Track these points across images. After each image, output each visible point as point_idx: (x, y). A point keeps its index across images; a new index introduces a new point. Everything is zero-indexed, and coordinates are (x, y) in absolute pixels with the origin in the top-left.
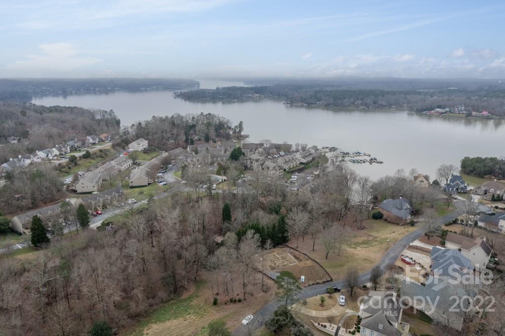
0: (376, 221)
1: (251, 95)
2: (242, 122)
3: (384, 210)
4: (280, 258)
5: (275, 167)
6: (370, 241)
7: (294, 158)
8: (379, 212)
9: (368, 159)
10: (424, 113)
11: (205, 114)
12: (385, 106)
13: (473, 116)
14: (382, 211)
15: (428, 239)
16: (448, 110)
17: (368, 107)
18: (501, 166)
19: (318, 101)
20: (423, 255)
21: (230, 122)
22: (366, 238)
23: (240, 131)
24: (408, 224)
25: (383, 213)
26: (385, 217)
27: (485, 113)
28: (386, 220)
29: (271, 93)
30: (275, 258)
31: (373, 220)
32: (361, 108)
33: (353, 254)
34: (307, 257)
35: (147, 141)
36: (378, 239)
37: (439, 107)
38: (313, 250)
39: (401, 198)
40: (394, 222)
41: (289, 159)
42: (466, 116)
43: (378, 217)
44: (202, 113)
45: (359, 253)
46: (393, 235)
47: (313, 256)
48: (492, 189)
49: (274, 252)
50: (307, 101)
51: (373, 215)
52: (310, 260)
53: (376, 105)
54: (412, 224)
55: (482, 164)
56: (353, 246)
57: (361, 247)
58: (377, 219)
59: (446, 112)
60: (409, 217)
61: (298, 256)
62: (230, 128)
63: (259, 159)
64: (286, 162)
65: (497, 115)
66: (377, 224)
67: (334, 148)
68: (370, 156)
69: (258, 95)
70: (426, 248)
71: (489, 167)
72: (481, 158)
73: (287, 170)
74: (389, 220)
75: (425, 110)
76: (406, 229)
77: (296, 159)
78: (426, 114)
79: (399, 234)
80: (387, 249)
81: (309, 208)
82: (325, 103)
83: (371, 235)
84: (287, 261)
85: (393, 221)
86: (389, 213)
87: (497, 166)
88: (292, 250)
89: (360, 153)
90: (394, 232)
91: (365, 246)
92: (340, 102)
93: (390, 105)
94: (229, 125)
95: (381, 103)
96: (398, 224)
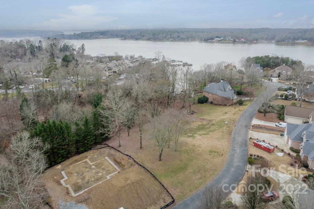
0: (202, 105)
1: (97, 36)
2: (83, 44)
3: (209, 93)
4: (93, 167)
6: (205, 125)
7: (123, 63)
8: (204, 96)
9: (182, 64)
10: (209, 41)
12: (185, 39)
13: (237, 42)
14: (206, 95)
15: (265, 115)
16: (223, 39)
17: (175, 40)
18: (274, 61)
19: (143, 37)
20: (273, 135)
21: (75, 45)
22: (200, 123)
23: (83, 52)
24: (236, 104)
25: (208, 97)
26: (210, 100)
27: (243, 40)
28: (212, 103)
29: (112, 35)
30: (86, 168)
31: (200, 105)
32: (171, 40)
33: (194, 145)
34: (131, 161)
36: (214, 122)
37: (217, 37)
38: (141, 148)
39: (222, 81)
40: (221, 103)
41: (119, 63)
42: (233, 42)
43: (203, 101)
45: (201, 143)
46: (227, 116)
47: (140, 157)
48: (284, 71)
49: (86, 157)
50: (135, 37)
51: (199, 99)
52: (137, 166)
53: (179, 38)
54: (241, 103)
55: (261, 60)
56: (189, 134)
57: (200, 135)
58: (203, 103)
59: (222, 40)
60: (236, 97)
61: (119, 160)
62: (74, 50)
63: (89, 63)
64: (116, 65)
65: (249, 41)
66: (204, 107)
68: (182, 62)
69: (102, 36)
70: (269, 126)
71: (266, 61)
72: (259, 57)
73: (117, 72)
74: (215, 102)
75: (209, 40)
76: (237, 109)
77: (125, 63)
78: (210, 42)
79: (234, 114)
80: (230, 134)
81: (134, 94)
82: (147, 38)
83: (204, 119)
84: (104, 169)
85: (219, 103)
86: (214, 96)
87: (271, 60)
88: (113, 152)
89: (175, 61)
90: (226, 113)
91: (202, 132)
92: (157, 37)
93: (188, 38)
94: (74, 48)
95: (182, 37)
96: (225, 105)
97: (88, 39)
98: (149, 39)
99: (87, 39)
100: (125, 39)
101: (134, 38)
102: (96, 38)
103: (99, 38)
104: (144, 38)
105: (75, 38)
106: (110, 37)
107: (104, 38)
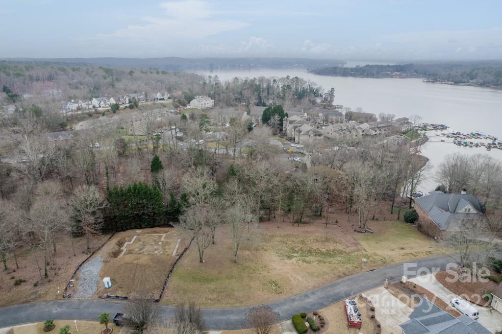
2: (333, 88)
5: (308, 132)
11: (291, 77)
14: (418, 209)
19: (472, 79)
22: (341, 248)
23: (331, 101)
25: (419, 214)
28: (420, 228)
29: (416, 72)
35: (213, 100)
39: (463, 192)
44: (288, 76)
49: (166, 232)
50: (455, 78)
67: (442, 126)
68: (495, 139)
69: (399, 73)
79: (406, 254)
80: (342, 276)
82: (480, 81)
84: (164, 249)
89: (480, 135)
97: (373, 77)
98: (482, 85)
99: (371, 77)
100: (435, 81)
101: (452, 81)
102: (387, 76)
103: (392, 77)
104: (474, 81)
105: (351, 74)
106: (412, 76)
107: (401, 77)
